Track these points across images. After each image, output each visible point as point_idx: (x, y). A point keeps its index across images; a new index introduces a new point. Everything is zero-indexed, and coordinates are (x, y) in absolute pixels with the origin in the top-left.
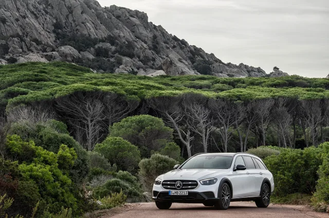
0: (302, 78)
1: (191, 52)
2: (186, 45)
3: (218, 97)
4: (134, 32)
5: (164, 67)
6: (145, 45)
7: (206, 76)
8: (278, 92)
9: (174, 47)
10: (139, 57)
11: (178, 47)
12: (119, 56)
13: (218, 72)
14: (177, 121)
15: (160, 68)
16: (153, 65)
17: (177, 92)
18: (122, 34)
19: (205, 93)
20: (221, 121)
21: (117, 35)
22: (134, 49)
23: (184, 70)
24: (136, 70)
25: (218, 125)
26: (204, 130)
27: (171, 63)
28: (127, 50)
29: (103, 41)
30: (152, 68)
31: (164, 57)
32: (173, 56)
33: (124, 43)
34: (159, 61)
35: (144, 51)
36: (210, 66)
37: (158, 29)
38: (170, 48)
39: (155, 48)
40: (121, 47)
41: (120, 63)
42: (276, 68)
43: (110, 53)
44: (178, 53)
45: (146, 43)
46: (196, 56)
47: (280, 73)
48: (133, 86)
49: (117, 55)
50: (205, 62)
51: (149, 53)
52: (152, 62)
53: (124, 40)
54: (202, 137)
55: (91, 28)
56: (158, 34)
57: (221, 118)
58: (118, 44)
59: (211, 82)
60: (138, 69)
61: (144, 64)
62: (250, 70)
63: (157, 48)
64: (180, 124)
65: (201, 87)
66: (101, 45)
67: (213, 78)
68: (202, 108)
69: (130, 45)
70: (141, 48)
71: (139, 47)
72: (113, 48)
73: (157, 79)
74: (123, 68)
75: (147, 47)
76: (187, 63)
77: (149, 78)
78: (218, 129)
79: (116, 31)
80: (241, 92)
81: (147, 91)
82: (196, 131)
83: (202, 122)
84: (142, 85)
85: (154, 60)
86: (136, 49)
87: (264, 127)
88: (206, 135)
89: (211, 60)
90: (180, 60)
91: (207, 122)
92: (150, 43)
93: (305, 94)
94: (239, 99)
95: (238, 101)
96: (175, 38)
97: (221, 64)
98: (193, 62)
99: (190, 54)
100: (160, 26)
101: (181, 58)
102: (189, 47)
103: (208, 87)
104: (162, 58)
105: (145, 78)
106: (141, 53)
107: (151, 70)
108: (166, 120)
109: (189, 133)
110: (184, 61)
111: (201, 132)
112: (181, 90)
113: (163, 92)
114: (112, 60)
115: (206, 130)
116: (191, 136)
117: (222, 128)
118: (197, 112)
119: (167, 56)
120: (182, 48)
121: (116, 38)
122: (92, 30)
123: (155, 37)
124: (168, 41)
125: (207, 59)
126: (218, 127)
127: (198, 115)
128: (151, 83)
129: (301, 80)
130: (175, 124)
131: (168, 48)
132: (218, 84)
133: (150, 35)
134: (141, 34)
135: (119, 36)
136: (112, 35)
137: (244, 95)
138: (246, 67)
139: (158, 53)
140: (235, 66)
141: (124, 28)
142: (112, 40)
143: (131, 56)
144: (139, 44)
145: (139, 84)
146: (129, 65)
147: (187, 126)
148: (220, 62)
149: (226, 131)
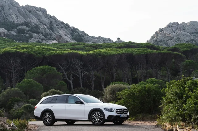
0: (134, 43)
1: (72, 30)
2: (68, 26)
3: (88, 54)
4: (39, 19)
5: (56, 39)
6: (45, 27)
7: (80, 43)
8: (122, 51)
9: (62, 28)
10: (42, 33)
11: (64, 28)
12: (31, 33)
13: (87, 41)
14: (64, 69)
15: (55, 39)
16: (50, 37)
17: (64, 52)
18: (32, 21)
19: (80, 52)
20: (90, 68)
21: (29, 21)
22: (39, 29)
23: (68, 40)
24: (41, 41)
25: (88, 70)
26: (80, 74)
27: (60, 37)
28: (35, 30)
29: (21, 25)
30: (50, 39)
31: (57, 33)
32: (62, 32)
33: (34, 26)
34: (54, 36)
35: (45, 30)
36: (82, 38)
37: (53, 17)
38: (60, 28)
39: (51, 28)
40: (32, 28)
41: (31, 37)
42: (118, 38)
43: (26, 31)
44: (64, 31)
45: (46, 25)
46: (74, 32)
47: (121, 41)
48: (39, 49)
49: (29, 32)
50: (79, 35)
51: (48, 31)
52: (50, 36)
53: (33, 24)
54: (79, 78)
55: (15, 18)
56: (53, 20)
57: (90, 67)
58: (30, 26)
59: (83, 46)
60: (42, 40)
61: (45, 37)
62: (104, 40)
63: (52, 28)
64: (66, 70)
65: (78, 49)
66: (20, 27)
67: (84, 44)
68: (78, 61)
69: (37, 27)
70: (43, 29)
71: (42, 28)
72: (28, 29)
73: (52, 45)
74: (33, 40)
75: (47, 28)
76: (69, 37)
77: (48, 45)
78: (88, 73)
79: (29, 19)
80: (101, 51)
81: (47, 52)
82: (76, 74)
83: (79, 69)
84: (44, 48)
85: (51, 35)
86: (40, 29)
87: (114, 71)
88: (81, 77)
89: (83, 34)
90: (65, 35)
91: (82, 69)
92: (48, 26)
93: (137, 51)
94: (100, 55)
95: (99, 56)
96: (62, 23)
97: (88, 37)
98: (73, 36)
99: (71, 32)
100: (54, 16)
101: (66, 33)
102: (70, 28)
103: (82, 49)
104: (55, 34)
105: (46, 45)
106: (44, 31)
107: (49, 41)
108: (58, 68)
109: (72, 75)
110: (68, 35)
111: (79, 75)
112: (66, 51)
113: (56, 52)
114: (27, 35)
115: (82, 73)
116: (73, 77)
117: (90, 72)
118: (76, 63)
119: (58, 33)
120: (66, 28)
121: (29, 23)
122: (15, 19)
123: (51, 22)
124: (59, 25)
125: (81, 34)
126: (88, 72)
127: (77, 65)
128: (49, 47)
129: (134, 44)
130: (63, 70)
131: (58, 28)
132: (87, 47)
133: (48, 21)
134: (43, 20)
135: (31, 22)
136: (26, 21)
137: (103, 53)
138: (102, 38)
139: (53, 31)
140: (96, 38)
141: (33, 17)
142: (27, 24)
143: (38, 33)
144: (42, 26)
145: (42, 48)
146: (37, 38)
147: (71, 72)
148: (88, 35)
149: (93, 73)
